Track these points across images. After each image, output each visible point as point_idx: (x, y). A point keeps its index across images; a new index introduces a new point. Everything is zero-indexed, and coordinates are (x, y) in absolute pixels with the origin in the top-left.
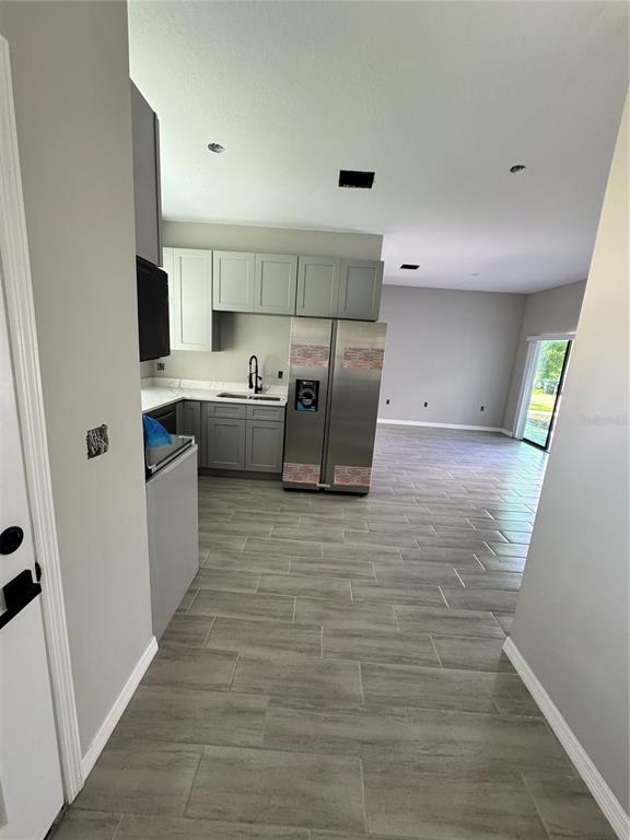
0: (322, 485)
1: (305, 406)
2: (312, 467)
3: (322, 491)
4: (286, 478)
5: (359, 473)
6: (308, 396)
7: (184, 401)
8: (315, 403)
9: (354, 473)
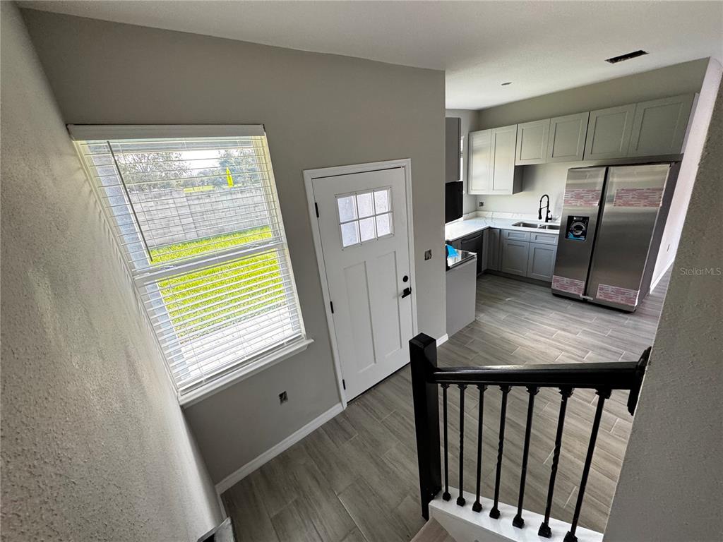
0: (584, 297)
1: (575, 236)
2: (576, 281)
3: (585, 301)
4: (554, 286)
5: (624, 293)
6: (579, 228)
7: (490, 228)
8: (584, 234)
9: (618, 292)
